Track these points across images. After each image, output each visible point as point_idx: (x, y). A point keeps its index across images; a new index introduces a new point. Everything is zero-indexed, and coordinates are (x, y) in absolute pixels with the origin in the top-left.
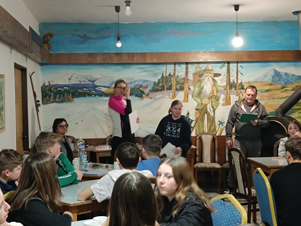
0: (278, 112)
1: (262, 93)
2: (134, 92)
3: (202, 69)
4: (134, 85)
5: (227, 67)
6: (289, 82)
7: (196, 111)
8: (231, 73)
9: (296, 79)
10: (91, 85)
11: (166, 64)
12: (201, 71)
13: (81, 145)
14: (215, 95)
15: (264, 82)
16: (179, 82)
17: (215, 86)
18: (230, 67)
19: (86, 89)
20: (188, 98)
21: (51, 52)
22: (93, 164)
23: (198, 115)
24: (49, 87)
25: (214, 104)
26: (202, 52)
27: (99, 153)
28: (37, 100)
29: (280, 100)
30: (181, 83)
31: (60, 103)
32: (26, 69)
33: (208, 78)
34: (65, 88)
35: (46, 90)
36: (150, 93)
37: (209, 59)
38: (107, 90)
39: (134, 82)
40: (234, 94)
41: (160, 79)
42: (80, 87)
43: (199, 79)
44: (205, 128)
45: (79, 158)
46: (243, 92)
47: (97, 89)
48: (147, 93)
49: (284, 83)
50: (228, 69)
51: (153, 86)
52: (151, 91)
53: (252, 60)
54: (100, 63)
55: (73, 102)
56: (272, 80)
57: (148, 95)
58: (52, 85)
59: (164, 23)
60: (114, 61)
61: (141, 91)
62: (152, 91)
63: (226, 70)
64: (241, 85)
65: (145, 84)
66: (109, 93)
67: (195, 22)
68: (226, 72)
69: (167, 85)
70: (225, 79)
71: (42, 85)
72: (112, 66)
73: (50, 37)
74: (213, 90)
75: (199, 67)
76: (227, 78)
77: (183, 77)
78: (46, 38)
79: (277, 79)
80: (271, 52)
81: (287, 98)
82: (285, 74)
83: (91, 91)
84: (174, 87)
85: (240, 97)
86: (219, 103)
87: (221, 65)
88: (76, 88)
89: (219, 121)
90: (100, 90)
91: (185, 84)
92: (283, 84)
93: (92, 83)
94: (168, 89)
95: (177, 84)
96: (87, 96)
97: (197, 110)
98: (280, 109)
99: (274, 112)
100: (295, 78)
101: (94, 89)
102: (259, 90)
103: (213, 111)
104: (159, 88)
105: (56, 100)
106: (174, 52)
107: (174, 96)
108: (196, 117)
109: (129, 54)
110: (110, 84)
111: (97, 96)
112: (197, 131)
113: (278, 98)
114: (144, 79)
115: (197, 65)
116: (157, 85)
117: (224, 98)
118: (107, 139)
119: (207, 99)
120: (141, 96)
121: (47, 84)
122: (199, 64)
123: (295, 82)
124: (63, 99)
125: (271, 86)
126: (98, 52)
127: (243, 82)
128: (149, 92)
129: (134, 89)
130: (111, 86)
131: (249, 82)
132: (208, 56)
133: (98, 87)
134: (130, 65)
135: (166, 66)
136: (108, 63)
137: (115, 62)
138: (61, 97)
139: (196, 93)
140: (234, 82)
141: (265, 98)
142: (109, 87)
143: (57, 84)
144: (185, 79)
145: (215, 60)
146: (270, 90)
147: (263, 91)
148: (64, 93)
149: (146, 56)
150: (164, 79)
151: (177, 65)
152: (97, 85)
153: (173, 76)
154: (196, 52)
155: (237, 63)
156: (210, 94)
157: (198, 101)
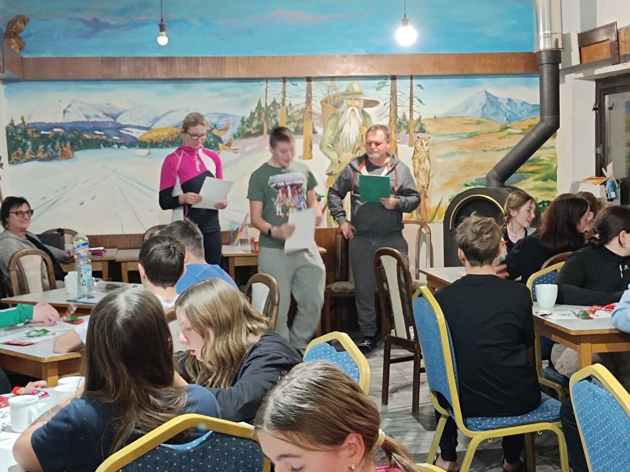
0: (491, 178)
1: (461, 140)
3: (341, 91)
5: (391, 88)
6: (515, 118)
7: (327, 176)
8: (399, 100)
9: (530, 111)
10: (110, 124)
11: (266, 80)
12: (339, 95)
13: (81, 246)
15: (466, 118)
16: (293, 117)
17: (366, 126)
18: (396, 87)
19: (101, 132)
20: (312, 152)
21: (25, 56)
22: (107, 285)
24: (21, 128)
26: (338, 56)
29: (498, 154)
30: (298, 119)
31: (46, 161)
33: (353, 110)
34: (55, 130)
35: (16, 134)
36: (234, 141)
37: (354, 70)
38: (145, 134)
40: (404, 143)
41: (254, 111)
42: (88, 128)
43: (333, 112)
45: (76, 273)
46: (423, 138)
47: (123, 134)
48: (227, 140)
49: (505, 119)
50: (393, 91)
51: (239, 126)
52: (235, 137)
53: (440, 73)
54: (128, 77)
55: (72, 159)
56: (482, 114)
57: (229, 145)
58: (28, 124)
60: (156, 73)
61: (215, 136)
62: (237, 135)
63: (389, 93)
64: (419, 124)
65: (222, 123)
66: (149, 142)
68: (389, 97)
69: (268, 125)
70: (386, 111)
71: (8, 123)
72: (153, 84)
73: (21, 24)
74: (362, 135)
75: (333, 88)
76: (390, 108)
77: (300, 108)
78: (14, 25)
79: (491, 110)
80: (479, 56)
81: (510, 150)
82: (507, 101)
83: (111, 137)
85: (417, 149)
87: (379, 84)
88: (78, 131)
90: (129, 135)
91: (305, 122)
92: (503, 122)
95: (288, 123)
96: (102, 146)
97: (328, 174)
98: (494, 172)
99: (484, 178)
100: (528, 110)
101: (116, 133)
102: (456, 134)
104: (251, 129)
105: (37, 156)
106: (282, 56)
109: (187, 60)
110: (151, 122)
111: (123, 147)
112: (330, 217)
114: (221, 112)
115: (330, 82)
116: (247, 123)
119: (351, 153)
120: (214, 146)
121: (18, 122)
122: (334, 80)
123: (529, 117)
124: (52, 153)
125: (478, 126)
126: (122, 56)
127: (422, 118)
128: (232, 138)
130: (152, 125)
131: (435, 118)
132: (351, 64)
133: (125, 127)
134: (191, 83)
135: (267, 84)
136: (145, 77)
137: (159, 77)
138: (49, 149)
139: (327, 140)
140: (405, 118)
141: (467, 151)
142: (147, 129)
143: (40, 123)
144: (306, 110)
145: (365, 73)
146: (478, 135)
147: (464, 135)
148: (54, 140)
149: (223, 62)
150: (261, 111)
151: (288, 84)
152: (122, 123)
153: (280, 105)
154: (327, 56)
155: (411, 79)
156: (357, 143)
157: (332, 157)
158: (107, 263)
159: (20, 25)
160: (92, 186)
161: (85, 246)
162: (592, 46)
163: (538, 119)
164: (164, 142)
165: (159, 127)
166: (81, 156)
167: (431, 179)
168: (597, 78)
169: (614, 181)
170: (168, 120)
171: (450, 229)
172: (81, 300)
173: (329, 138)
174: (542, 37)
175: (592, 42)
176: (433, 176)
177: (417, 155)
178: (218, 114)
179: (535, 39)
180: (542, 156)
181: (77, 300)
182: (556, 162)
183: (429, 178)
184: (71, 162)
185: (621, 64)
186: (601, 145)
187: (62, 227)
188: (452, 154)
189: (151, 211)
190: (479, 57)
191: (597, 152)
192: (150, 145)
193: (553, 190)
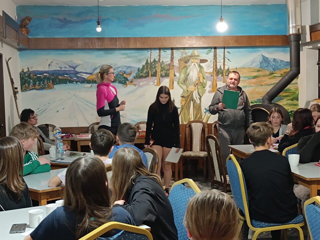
0: (264, 99)
1: (250, 80)
2: (117, 79)
3: (188, 55)
4: (117, 71)
5: (214, 53)
6: (277, 68)
7: (181, 98)
8: (218, 59)
9: (285, 65)
10: (72, 71)
11: (150, 49)
12: (187, 56)
14: (202, 81)
15: (252, 69)
16: (164, 68)
17: (201, 72)
18: (217, 52)
19: (67, 75)
20: (174, 85)
21: (30, 37)
22: (71, 153)
23: (183, 103)
24: (28, 73)
25: (200, 91)
26: (187, 37)
27: (81, 141)
28: (15, 87)
29: (268, 87)
30: (166, 69)
31: (40, 90)
32: (2, 54)
33: (194, 64)
34: (44, 74)
35: (25, 76)
36: (134, 80)
37: (195, 44)
38: (89, 76)
39: (117, 68)
40: (220, 81)
41: (144, 65)
42: (61, 73)
43: (184, 65)
44: (190, 116)
47: (78, 76)
48: (131, 79)
51: (137, 72)
52: (134, 78)
53: (239, 46)
54: (81, 48)
55: (53, 89)
56: (260, 66)
57: (132, 82)
58: (31, 71)
59: (149, 6)
60: (95, 46)
61: (124, 77)
63: (213, 55)
64: (228, 71)
65: (128, 71)
66: (91, 80)
67: (181, 6)
68: (213, 58)
69: (151, 72)
70: (211, 65)
71: (21, 71)
72: (94, 51)
74: (199, 77)
75: (184, 53)
76: (214, 64)
77: (168, 63)
78: (24, 21)
79: (265, 65)
81: (275, 85)
82: (273, 60)
83: (73, 77)
84: (159, 74)
86: (205, 90)
87: (208, 51)
88: (56, 75)
89: (205, 109)
90: (81, 77)
91: (170, 71)
92: (271, 70)
93: (73, 69)
94: (152, 76)
95: (161, 71)
96: (68, 82)
97: (182, 97)
98: (267, 97)
99: (261, 99)
100: (284, 64)
101: (75, 76)
102: (247, 76)
103: (199, 98)
104: (143, 74)
105: (35, 87)
106: (159, 37)
107: (159, 82)
108: (182, 104)
109: (111, 39)
110: (93, 70)
111: (79, 83)
112: (183, 119)
113: (266, 85)
114: (128, 65)
115: (183, 50)
116: (141, 71)
117: (210, 84)
118: (89, 128)
119: (193, 86)
120: (124, 83)
121: (26, 70)
122: (185, 49)
123: (284, 68)
124: (43, 86)
125: (258, 72)
126: (78, 37)
127: (230, 68)
128: (133, 78)
130: (93, 72)
131: (236, 68)
132: (194, 41)
133: (80, 73)
134: (113, 51)
135: (151, 51)
136: (90, 48)
137: (97, 48)
138: (41, 84)
139: (181, 80)
140: (221, 69)
141: (253, 85)
142: (91, 74)
143: (37, 71)
144: (170, 65)
145: (201, 45)
146: (258, 77)
147: (251, 77)
148: (44, 79)
149: (129, 41)
150: (148, 65)
151: (162, 51)
152: (78, 71)
153: (157, 62)
154: (182, 37)
155: (224, 49)
156: (197, 81)
157: (184, 88)
158: (70, 141)
159: (28, 22)
160: (62, 103)
161: (60, 133)
162: (317, 32)
163: (289, 69)
166: (57, 87)
168: (319, 48)
172: (58, 161)
173: (182, 78)
174: (291, 28)
175: (317, 30)
178: (126, 66)
179: (287, 28)
180: (291, 88)
181: (55, 161)
182: (298, 91)
184: (52, 91)
187: (48, 123)
188: (245, 87)
189: (92, 115)
190: (259, 37)
191: (319, 86)
192: (92, 82)
193: (297, 105)
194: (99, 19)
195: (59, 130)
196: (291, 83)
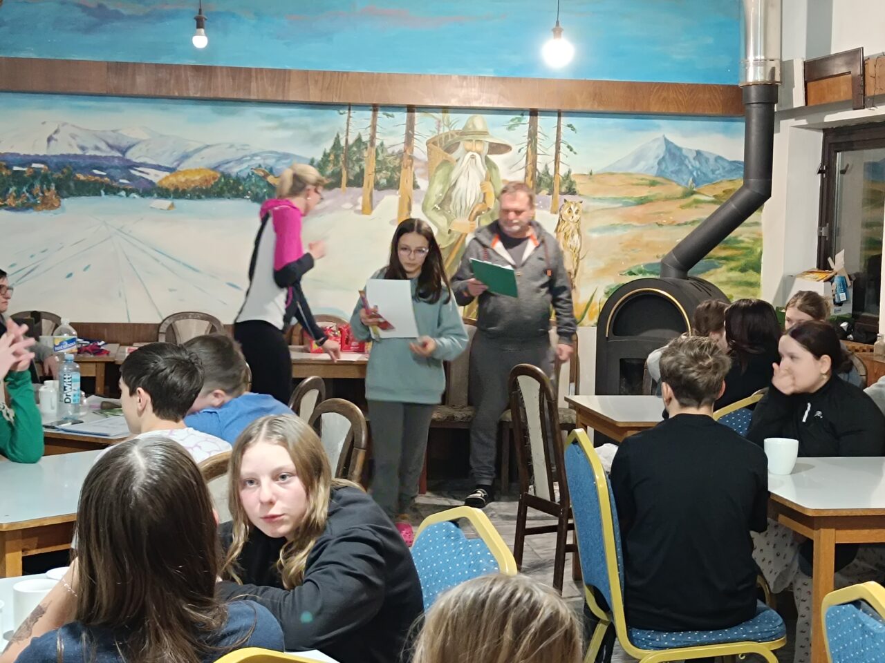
0: (667, 264)
1: (625, 208)
2: (247, 188)
3: (456, 129)
4: (249, 166)
5: (530, 127)
6: (705, 179)
8: (541, 145)
9: (726, 169)
10: (116, 161)
11: (348, 107)
12: (453, 133)
13: (66, 343)
14: (491, 206)
15: (634, 176)
16: (385, 163)
17: (490, 180)
18: (537, 126)
19: (102, 171)
22: (104, 403)
26: (455, 77)
29: (679, 230)
30: (392, 166)
31: (18, 211)
33: (473, 157)
34: (34, 165)
37: (476, 99)
38: (167, 178)
39: (249, 158)
40: (545, 207)
41: (328, 151)
42: (83, 165)
43: (444, 158)
45: (56, 382)
46: (572, 203)
47: (134, 175)
49: (691, 179)
50: (532, 131)
53: (601, 109)
54: (146, 94)
56: (658, 170)
60: (188, 89)
61: (269, 185)
63: (527, 134)
64: (567, 181)
65: (281, 166)
66: (172, 189)
68: (526, 140)
69: (348, 173)
70: (520, 161)
75: (445, 123)
76: (527, 157)
77: (396, 150)
79: (672, 167)
81: (697, 225)
82: (695, 155)
83: (117, 179)
84: (369, 179)
85: (563, 218)
87: (512, 120)
88: (68, 169)
90: (143, 178)
91: (403, 172)
92: (687, 184)
93: (120, 155)
94: (350, 184)
95: (377, 171)
96: (102, 192)
98: (674, 257)
99: (658, 264)
100: (724, 168)
101: (124, 174)
102: (620, 198)
105: (6, 202)
106: (373, 73)
107: (370, 205)
109: (235, 72)
110: (177, 160)
111: (136, 196)
113: (671, 224)
114: (281, 150)
115: (441, 114)
118: (161, 327)
119: (467, 219)
122: (448, 113)
123: (724, 178)
124: (28, 199)
125: (652, 188)
126: (139, 61)
127: (572, 174)
129: (248, 180)
130: (178, 165)
131: (591, 174)
132: (473, 89)
133: (138, 167)
135: (349, 113)
136: (171, 94)
137: (192, 94)
138: (24, 193)
139: (433, 200)
140: (548, 172)
141: (635, 223)
142: (171, 170)
143: (12, 154)
144: (404, 154)
145: (493, 103)
146: (651, 201)
147: (631, 201)
148: (31, 181)
149: (287, 79)
150: (339, 152)
151: (380, 114)
152: (134, 160)
153: (366, 144)
154: (439, 76)
155: (559, 116)
156: (477, 205)
157: (440, 223)
158: (103, 365)
160: (85, 250)
161: (72, 344)
162: (824, 82)
163: (742, 182)
164: (194, 190)
165: (188, 168)
166: (70, 204)
167: (581, 262)
168: (825, 127)
169: (845, 277)
170: (203, 158)
171: (607, 336)
172: (63, 426)
173: (436, 195)
174: (751, 64)
175: (824, 75)
176: (582, 258)
177: (563, 226)
178: (276, 153)
179: (739, 63)
180: (741, 235)
181: (57, 427)
182: (761, 245)
183: (578, 261)
184: (55, 214)
185: (866, 109)
186: (828, 224)
187: (39, 310)
188: (613, 227)
190: (659, 89)
191: (821, 233)
192: (173, 193)
193: (754, 285)
194: (200, 10)
195: (70, 334)
196: (743, 224)
